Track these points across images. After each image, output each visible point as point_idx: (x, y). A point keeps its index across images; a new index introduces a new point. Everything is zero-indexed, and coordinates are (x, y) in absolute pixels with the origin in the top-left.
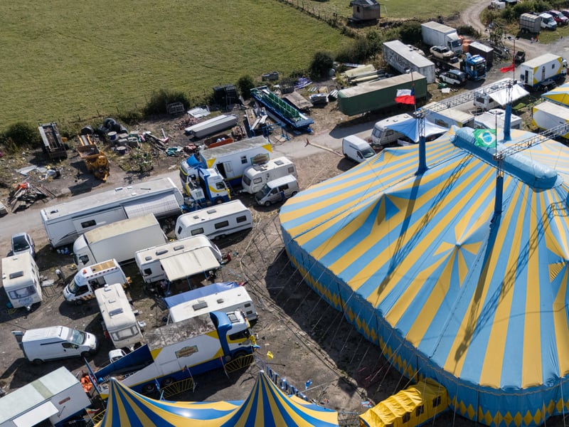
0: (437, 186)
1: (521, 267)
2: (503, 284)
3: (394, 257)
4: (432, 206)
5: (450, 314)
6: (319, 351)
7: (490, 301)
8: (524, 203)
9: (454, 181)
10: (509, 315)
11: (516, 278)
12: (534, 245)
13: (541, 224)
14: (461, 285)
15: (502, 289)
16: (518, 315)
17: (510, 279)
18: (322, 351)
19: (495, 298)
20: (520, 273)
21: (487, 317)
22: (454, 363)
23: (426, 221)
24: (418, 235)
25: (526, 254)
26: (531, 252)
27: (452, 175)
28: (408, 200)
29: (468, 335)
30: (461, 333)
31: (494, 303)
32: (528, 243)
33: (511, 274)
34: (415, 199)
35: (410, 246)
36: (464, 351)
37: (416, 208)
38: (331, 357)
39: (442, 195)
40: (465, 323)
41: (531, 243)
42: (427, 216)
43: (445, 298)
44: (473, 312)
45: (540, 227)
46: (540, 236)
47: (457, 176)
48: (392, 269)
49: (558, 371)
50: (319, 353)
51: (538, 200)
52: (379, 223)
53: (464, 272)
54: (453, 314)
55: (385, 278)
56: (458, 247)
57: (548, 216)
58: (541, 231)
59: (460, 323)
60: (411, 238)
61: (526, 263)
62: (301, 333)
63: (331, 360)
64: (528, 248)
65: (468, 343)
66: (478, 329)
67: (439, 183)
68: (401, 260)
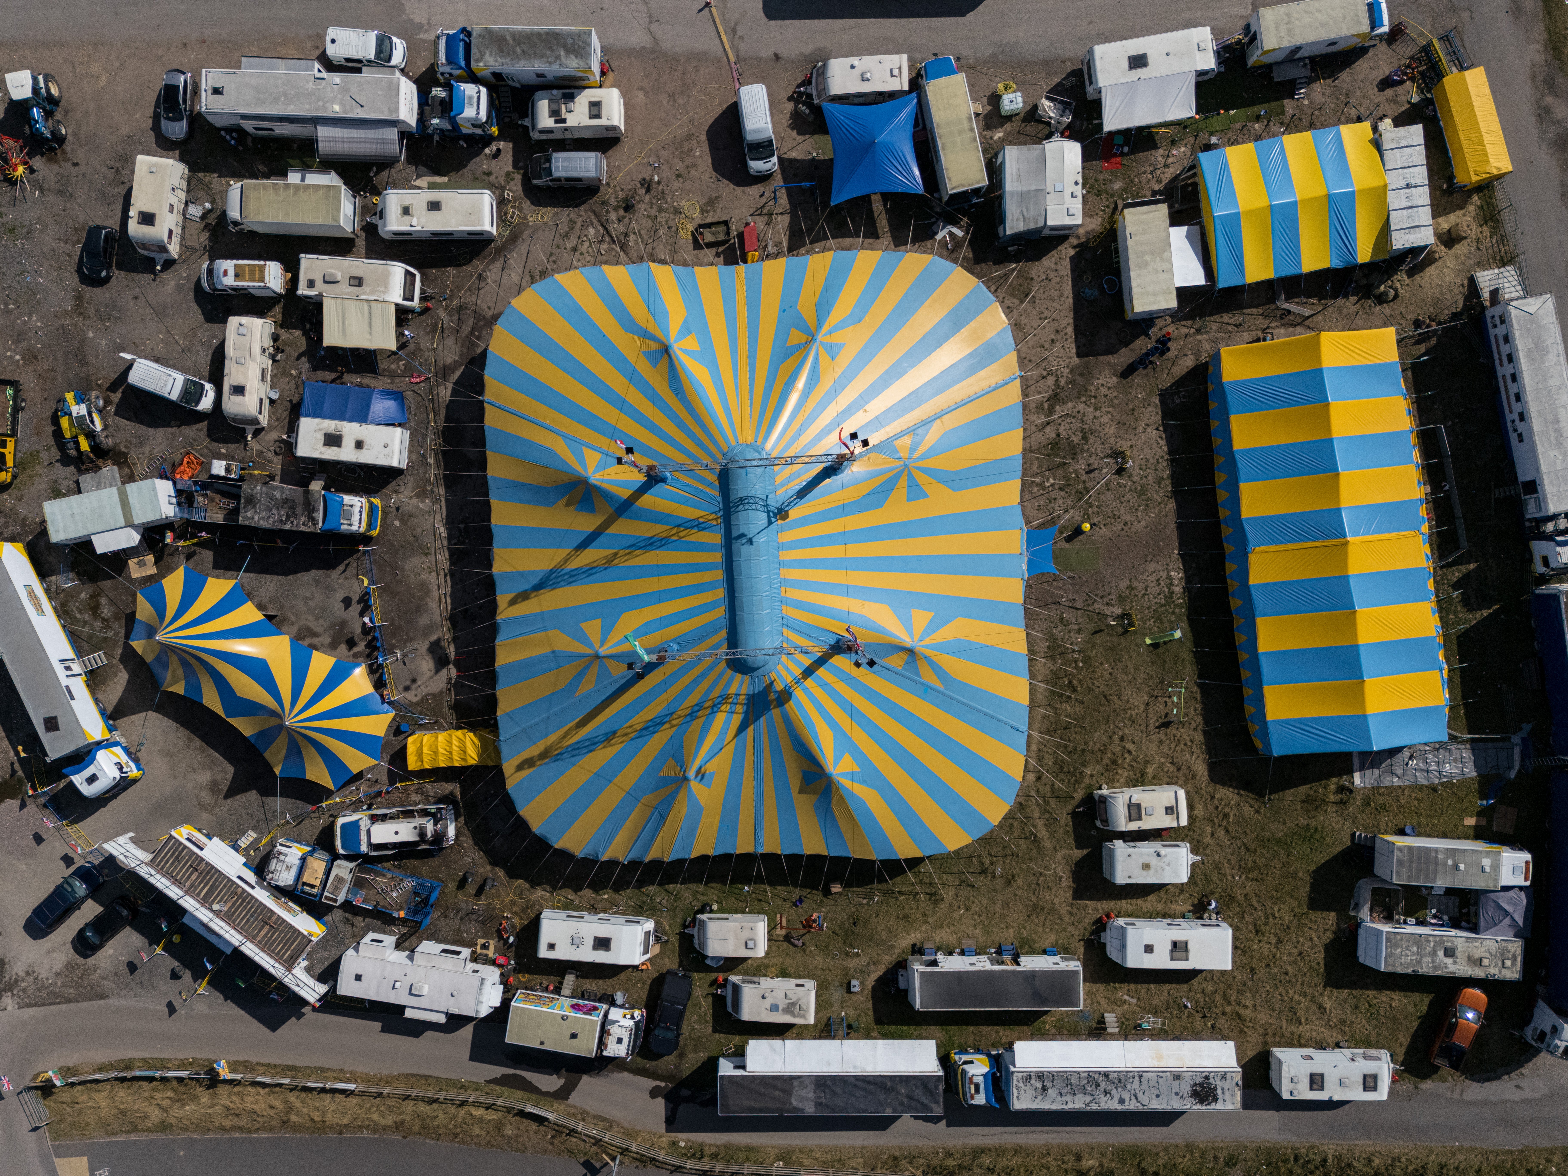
0: (651, 524)
1: (645, 732)
2: (615, 733)
3: (552, 571)
4: (629, 547)
5: (545, 715)
6: (445, 576)
7: (589, 740)
8: (707, 663)
9: (674, 538)
10: (595, 771)
11: (632, 739)
12: (674, 722)
13: (699, 707)
14: (577, 694)
15: (609, 737)
16: (604, 777)
17: (626, 734)
18: (448, 578)
19: (596, 740)
20: (640, 737)
21: (574, 753)
22: (513, 770)
23: (610, 561)
24: (590, 571)
25: (662, 723)
26: (667, 726)
27: (678, 526)
28: (611, 511)
29: (544, 755)
30: (541, 746)
31: (590, 745)
32: (672, 714)
33: (629, 730)
34: (620, 516)
35: (574, 577)
36: (529, 767)
37: (613, 529)
38: (451, 596)
39: (650, 544)
40: (552, 738)
41: (675, 716)
42: (615, 554)
43: (553, 694)
44: (566, 735)
45: (696, 708)
46: (688, 718)
47: (681, 534)
48: (539, 587)
49: (603, 853)
50: (443, 580)
51: (721, 675)
52: (567, 505)
53: (588, 685)
54: (549, 717)
55: (526, 591)
56: (597, 657)
57: (714, 706)
58: (692, 715)
59: (547, 735)
60: (581, 568)
61: (654, 732)
62: (442, 529)
63: (449, 600)
64: (667, 719)
65: (538, 763)
66: (558, 758)
67: (658, 523)
68: (554, 586)
